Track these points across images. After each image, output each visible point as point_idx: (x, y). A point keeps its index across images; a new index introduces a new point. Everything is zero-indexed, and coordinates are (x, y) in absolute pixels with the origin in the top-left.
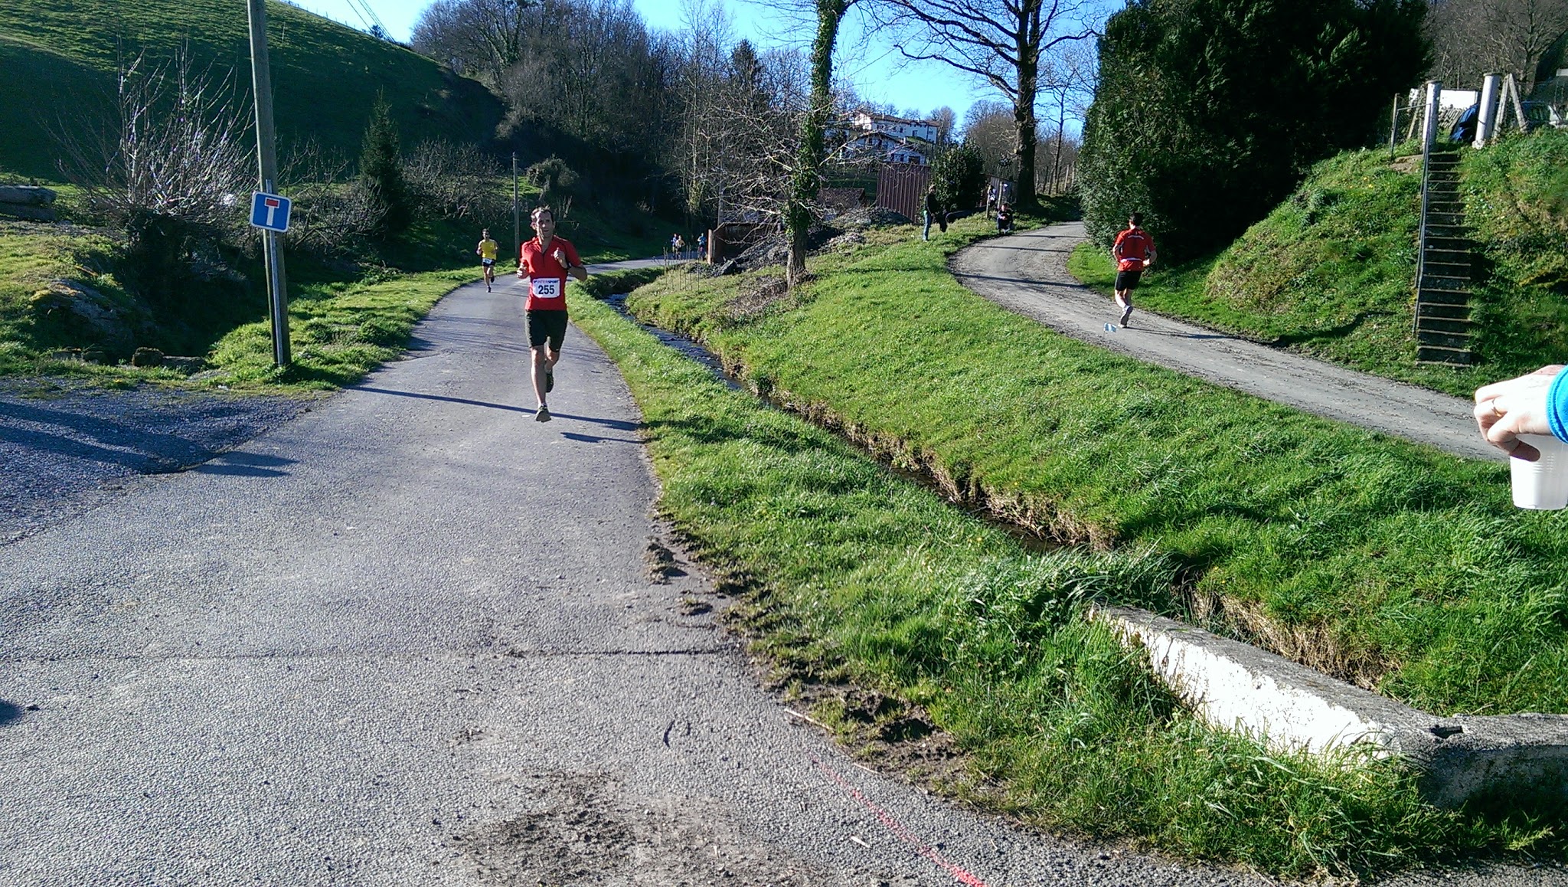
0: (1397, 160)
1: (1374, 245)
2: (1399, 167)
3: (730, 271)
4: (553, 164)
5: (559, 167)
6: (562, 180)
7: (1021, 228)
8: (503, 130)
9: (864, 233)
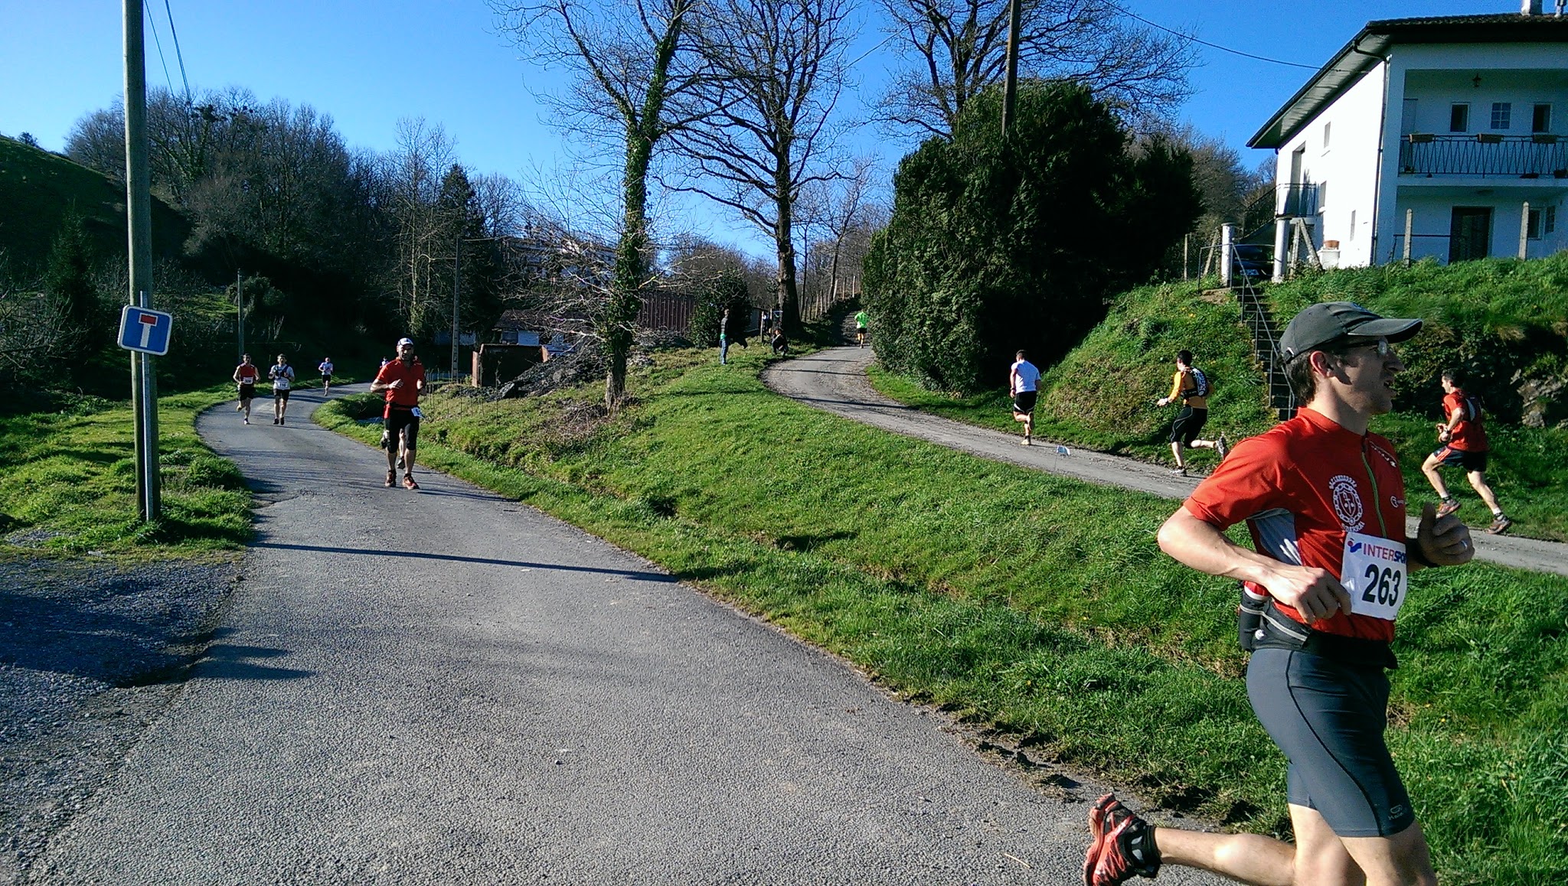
0: (1205, 292)
1: (1215, 368)
2: (1209, 299)
3: (514, 394)
4: (258, 282)
5: (265, 286)
6: (267, 299)
7: (798, 353)
8: (192, 246)
9: (651, 356)
